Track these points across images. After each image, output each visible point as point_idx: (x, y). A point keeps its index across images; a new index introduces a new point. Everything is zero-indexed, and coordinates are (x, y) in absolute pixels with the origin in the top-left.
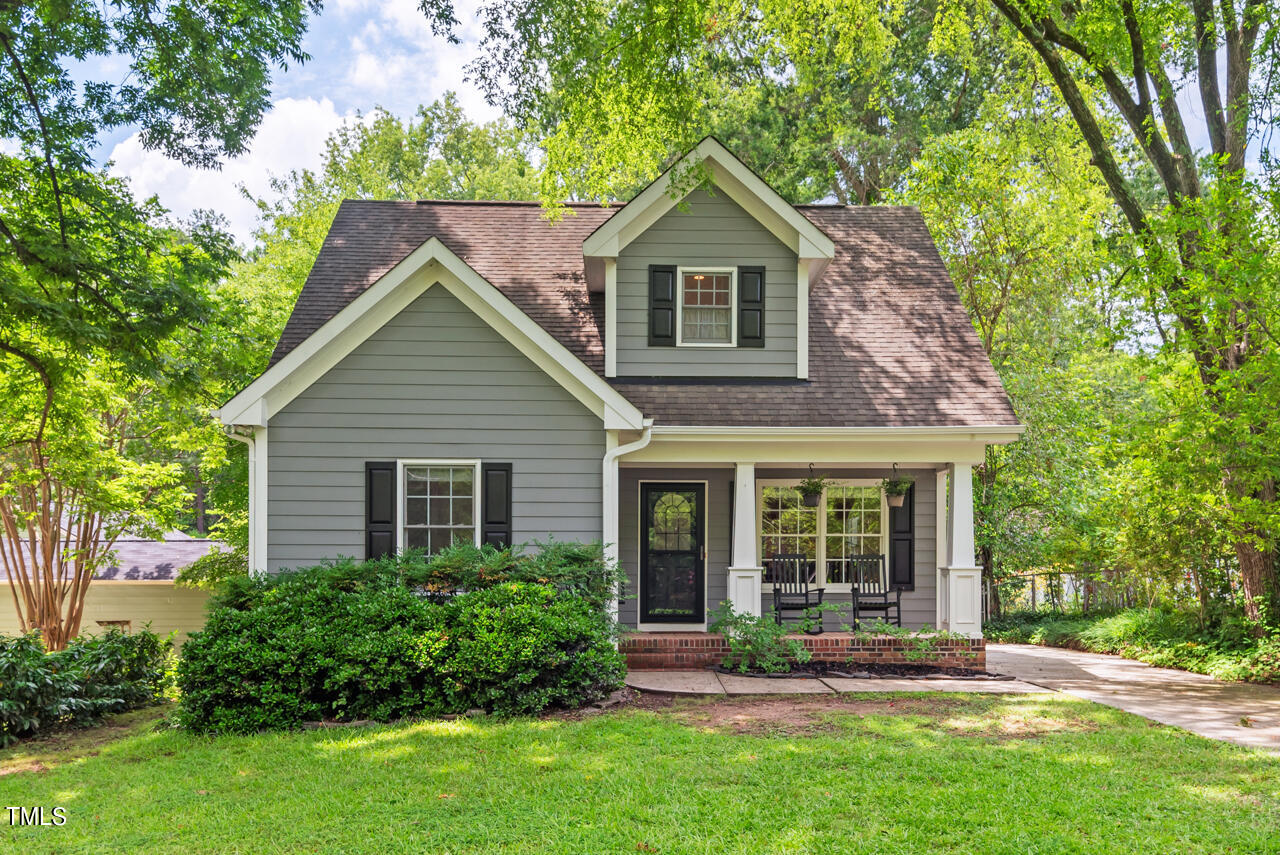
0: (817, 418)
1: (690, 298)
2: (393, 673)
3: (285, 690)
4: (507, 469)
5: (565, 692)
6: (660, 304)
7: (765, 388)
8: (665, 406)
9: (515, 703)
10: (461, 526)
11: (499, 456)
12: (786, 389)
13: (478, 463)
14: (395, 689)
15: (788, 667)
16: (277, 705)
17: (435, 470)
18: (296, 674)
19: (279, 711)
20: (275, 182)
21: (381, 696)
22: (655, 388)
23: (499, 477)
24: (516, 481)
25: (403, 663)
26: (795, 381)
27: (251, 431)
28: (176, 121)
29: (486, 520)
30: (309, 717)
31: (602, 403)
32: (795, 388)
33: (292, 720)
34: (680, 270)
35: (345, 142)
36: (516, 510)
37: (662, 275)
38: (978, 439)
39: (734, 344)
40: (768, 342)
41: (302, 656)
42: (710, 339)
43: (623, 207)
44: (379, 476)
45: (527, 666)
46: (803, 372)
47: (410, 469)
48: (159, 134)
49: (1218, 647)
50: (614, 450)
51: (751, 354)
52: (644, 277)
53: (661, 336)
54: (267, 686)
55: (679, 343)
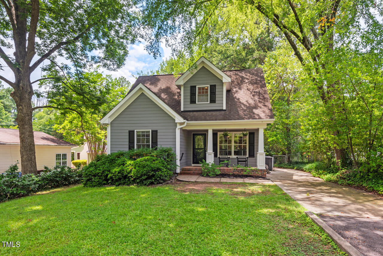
0: (226, 118)
1: (199, 93)
2: (119, 176)
3: (100, 178)
4: (156, 131)
5: (153, 181)
6: (193, 94)
7: (216, 112)
8: (192, 117)
9: (143, 183)
10: (148, 144)
11: (155, 128)
12: (220, 112)
13: (151, 130)
14: (120, 179)
15: (215, 175)
16: (98, 182)
17: (142, 132)
18: (102, 175)
19: (98, 183)
20: (138, 74)
21: (117, 181)
22: (191, 113)
23: (155, 133)
24: (158, 134)
25: (121, 174)
26: (222, 110)
27: (107, 124)
28: (108, 62)
29: (152, 142)
30: (104, 184)
31: (175, 117)
32: (222, 112)
33: (100, 185)
34: (197, 87)
35: (164, 64)
36: (158, 140)
37: (193, 88)
38: (263, 122)
39: (209, 102)
40: (217, 102)
41: (103, 172)
42: (204, 102)
43: (183, 74)
44: (131, 133)
45: (145, 175)
46: (224, 108)
47: (137, 132)
48: (105, 65)
49: (330, 172)
50: (179, 127)
51: (213, 104)
52: (189, 89)
53: (193, 101)
54: (96, 178)
55: (197, 103)
